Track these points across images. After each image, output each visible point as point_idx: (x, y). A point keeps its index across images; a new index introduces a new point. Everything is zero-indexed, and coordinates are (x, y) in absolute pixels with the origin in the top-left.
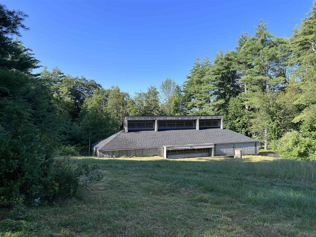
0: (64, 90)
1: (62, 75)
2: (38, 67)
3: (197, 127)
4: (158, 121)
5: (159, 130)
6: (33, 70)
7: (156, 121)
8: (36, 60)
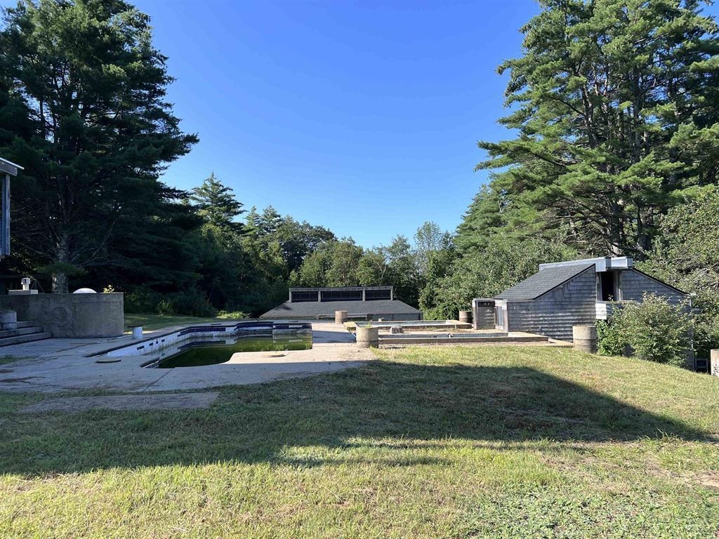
0: (275, 245)
1: (278, 218)
2: (240, 212)
3: (364, 298)
4: (321, 292)
5: (322, 301)
6: (235, 217)
7: (319, 293)
8: (238, 203)
